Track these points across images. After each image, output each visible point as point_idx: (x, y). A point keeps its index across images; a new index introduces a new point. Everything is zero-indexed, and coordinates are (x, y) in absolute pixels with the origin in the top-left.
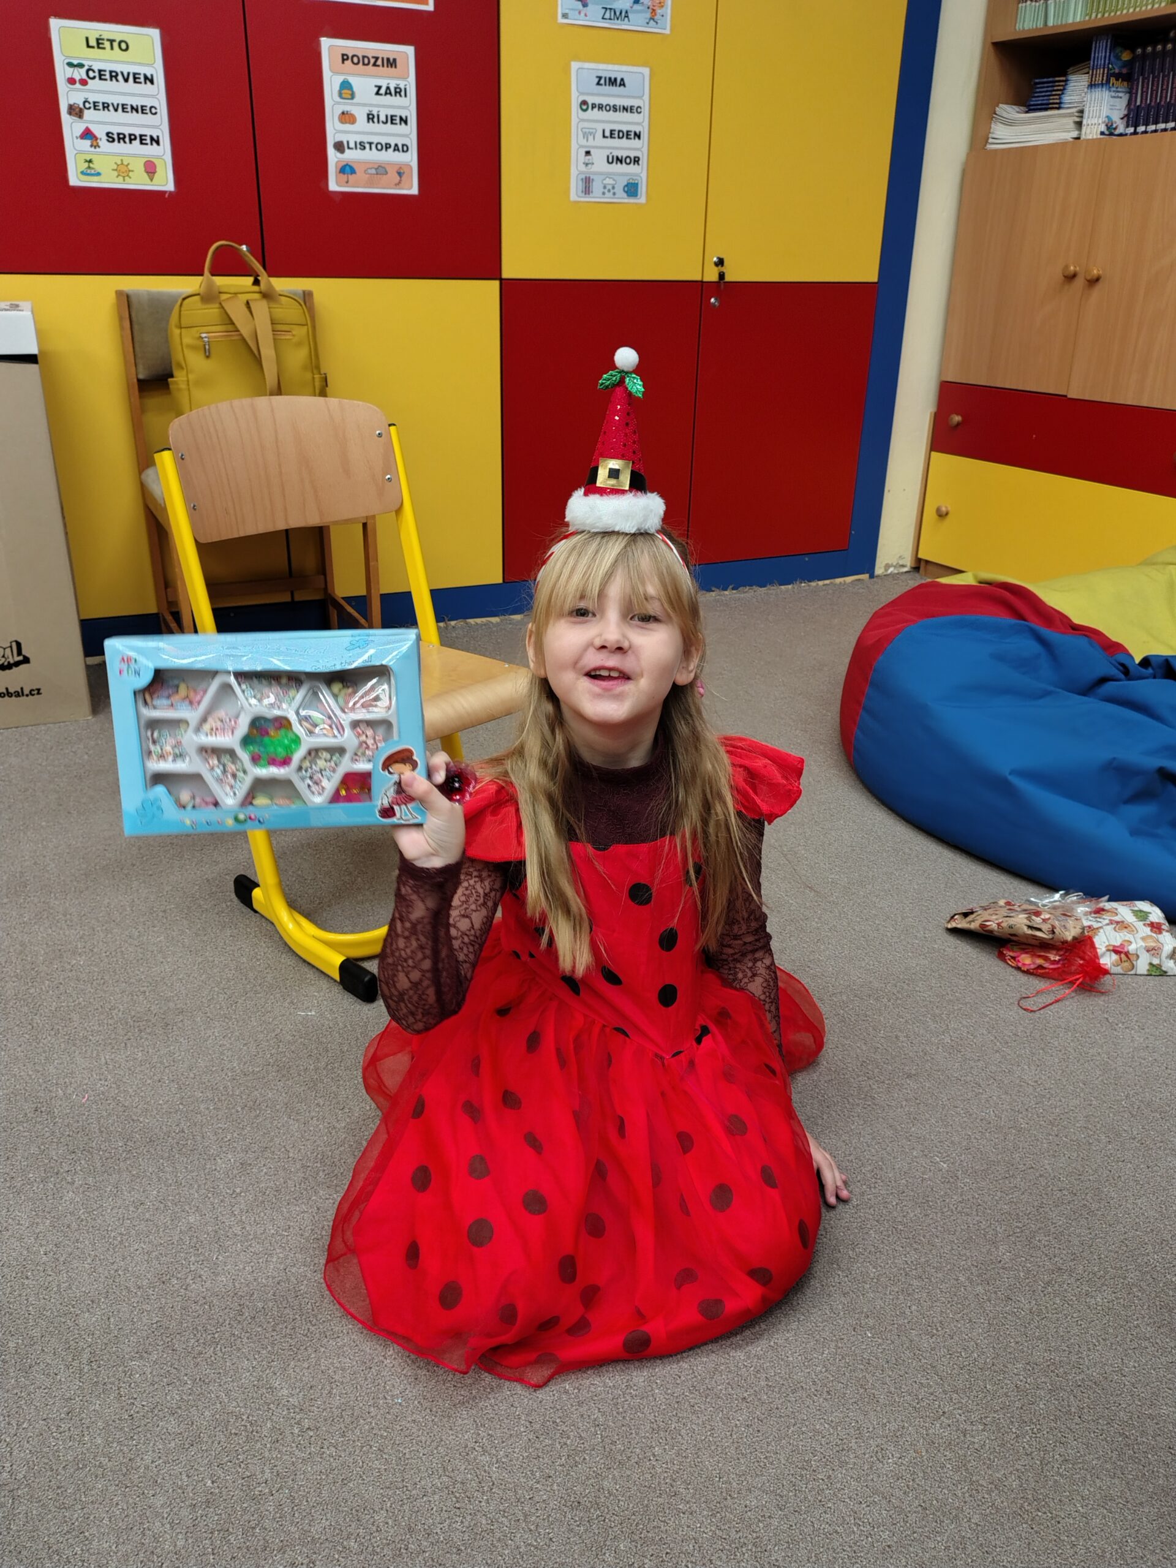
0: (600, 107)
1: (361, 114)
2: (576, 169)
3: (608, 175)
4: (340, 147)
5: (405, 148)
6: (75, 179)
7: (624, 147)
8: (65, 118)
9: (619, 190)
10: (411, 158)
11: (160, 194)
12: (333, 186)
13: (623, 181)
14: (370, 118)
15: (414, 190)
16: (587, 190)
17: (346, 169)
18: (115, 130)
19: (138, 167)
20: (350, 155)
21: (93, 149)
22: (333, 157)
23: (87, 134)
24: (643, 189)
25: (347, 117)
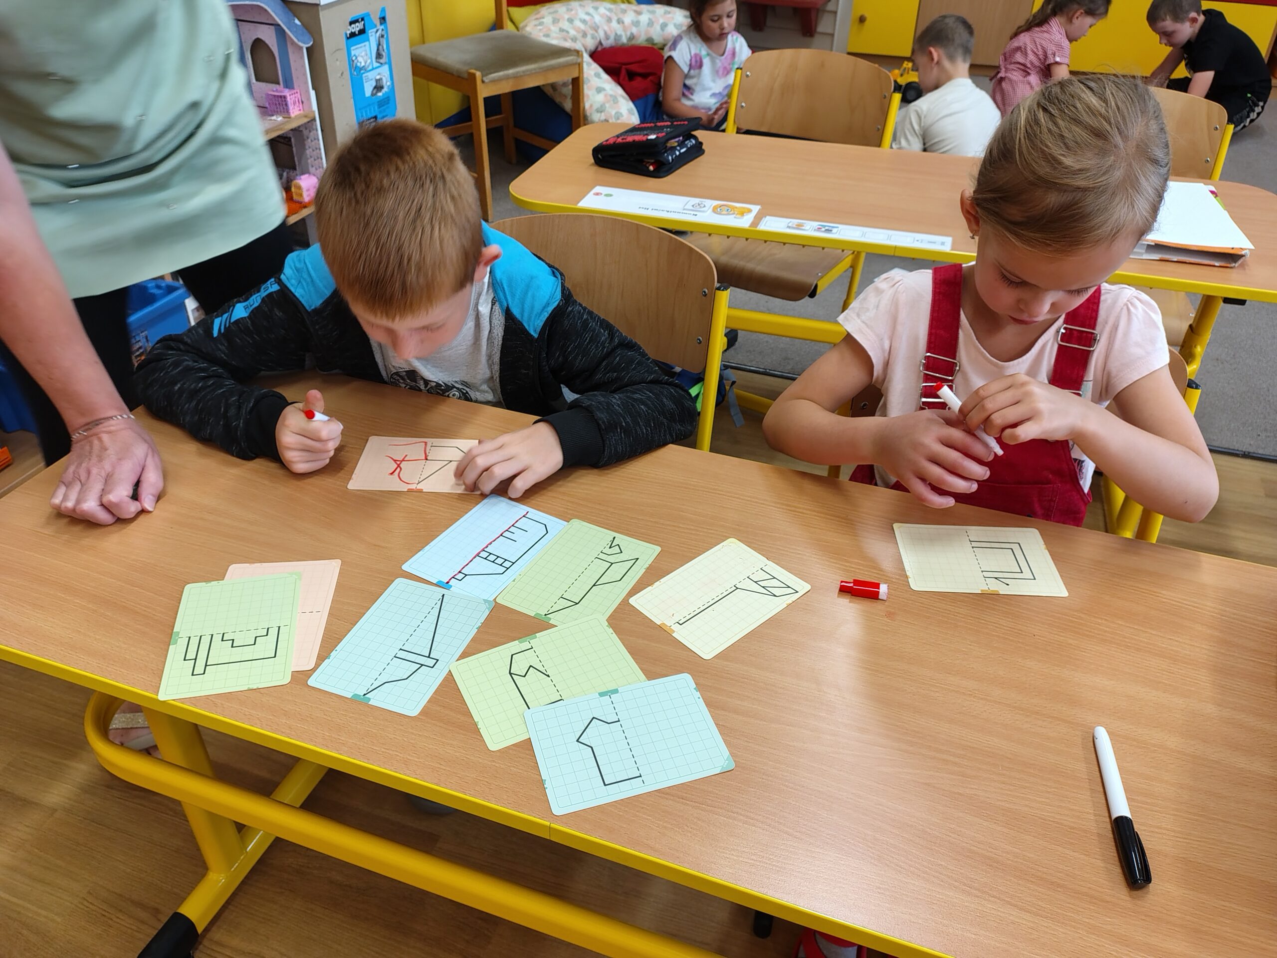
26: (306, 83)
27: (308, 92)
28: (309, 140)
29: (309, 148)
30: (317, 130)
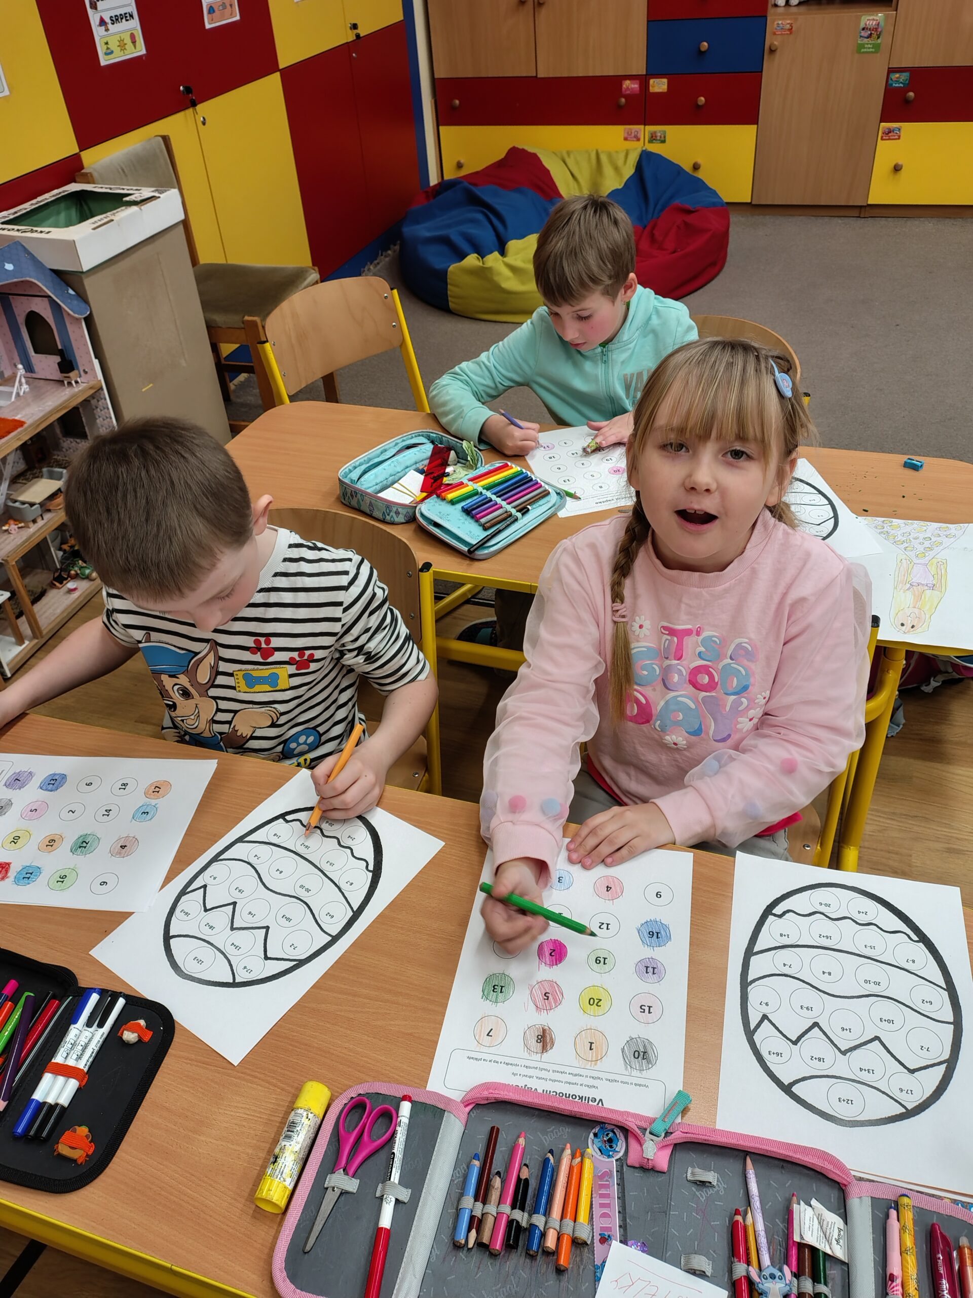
6: (104, 61)
8: (90, 12)
11: (139, 58)
12: (208, 26)
15: (238, 18)
17: (211, 10)
18: (115, 13)
19: (128, 40)
21: (106, 33)
22: (205, 2)
23: (102, 22)
26: (88, 353)
27: (91, 362)
28: (99, 410)
29: (99, 417)
30: (105, 399)
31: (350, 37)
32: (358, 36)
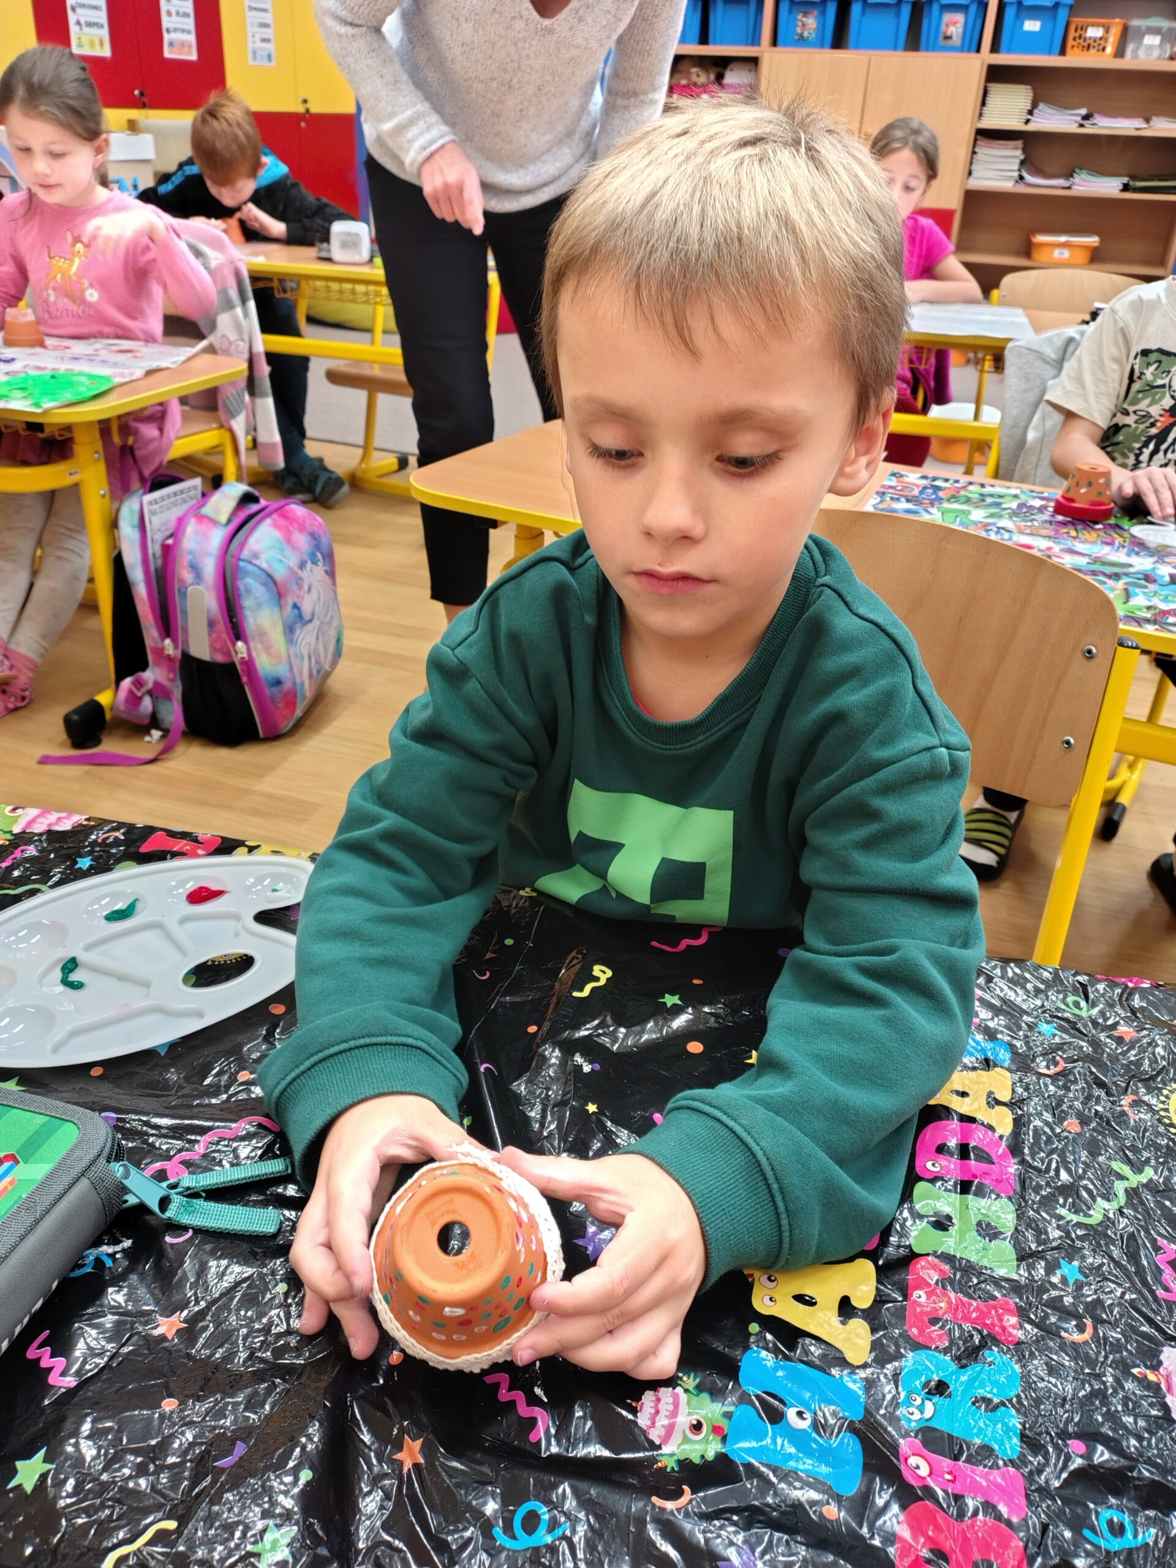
0: (255, 9)
1: (173, 11)
2: (250, 46)
3: (262, 49)
4: (168, 31)
5: (189, 32)
7: (268, 33)
8: (70, 13)
9: (266, 58)
10: (192, 38)
11: (107, 59)
12: (167, 54)
13: (265, 54)
14: (178, 13)
15: (196, 57)
16: (255, 58)
17: (171, 44)
18: (89, 20)
19: (97, 42)
20: (173, 36)
21: (80, 31)
22: (167, 37)
23: (78, 23)
24: (274, 58)
25: (169, 14)
31: (300, 109)
32: (307, 110)
